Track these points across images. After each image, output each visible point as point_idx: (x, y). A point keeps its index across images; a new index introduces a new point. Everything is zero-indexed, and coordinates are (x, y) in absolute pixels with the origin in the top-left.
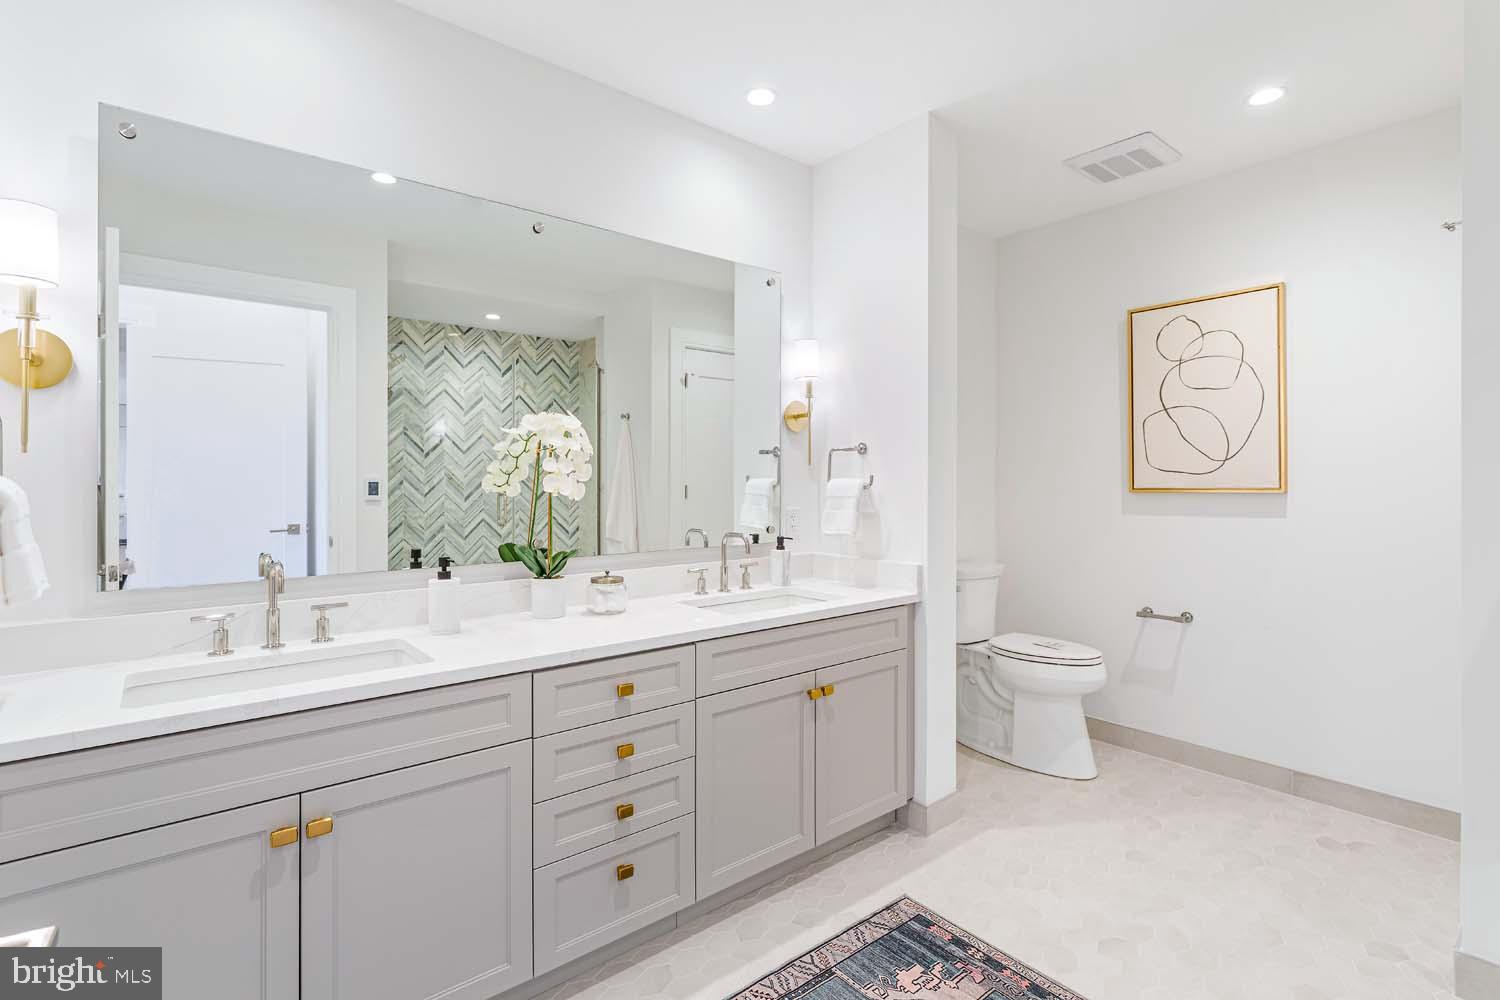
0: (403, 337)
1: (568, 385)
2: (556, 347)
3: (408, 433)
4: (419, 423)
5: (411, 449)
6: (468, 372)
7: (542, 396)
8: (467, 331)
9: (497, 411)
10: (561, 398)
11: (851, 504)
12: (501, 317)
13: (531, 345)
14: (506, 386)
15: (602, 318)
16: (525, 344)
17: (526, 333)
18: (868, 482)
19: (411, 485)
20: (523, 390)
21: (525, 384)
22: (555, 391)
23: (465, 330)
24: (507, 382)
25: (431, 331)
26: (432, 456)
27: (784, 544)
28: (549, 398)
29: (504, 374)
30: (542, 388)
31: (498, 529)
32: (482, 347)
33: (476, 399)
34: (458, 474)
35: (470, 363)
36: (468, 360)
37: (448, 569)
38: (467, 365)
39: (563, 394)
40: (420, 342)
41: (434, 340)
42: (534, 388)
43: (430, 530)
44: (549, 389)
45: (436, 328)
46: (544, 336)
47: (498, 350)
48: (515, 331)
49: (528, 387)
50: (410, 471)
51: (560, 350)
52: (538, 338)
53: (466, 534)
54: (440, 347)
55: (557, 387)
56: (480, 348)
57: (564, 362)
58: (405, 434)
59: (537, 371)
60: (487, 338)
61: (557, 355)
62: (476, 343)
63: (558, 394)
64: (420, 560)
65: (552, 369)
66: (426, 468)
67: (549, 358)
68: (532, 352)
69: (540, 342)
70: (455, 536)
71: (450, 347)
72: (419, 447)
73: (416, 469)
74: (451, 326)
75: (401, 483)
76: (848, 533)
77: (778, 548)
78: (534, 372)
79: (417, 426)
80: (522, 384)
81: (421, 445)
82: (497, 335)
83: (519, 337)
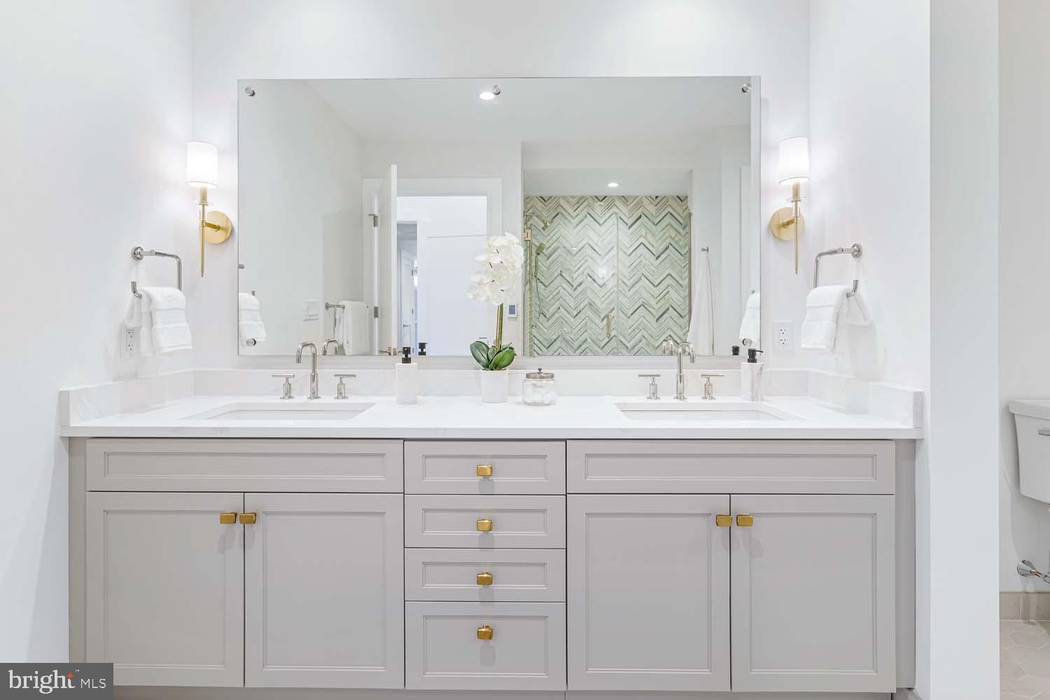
0: (560, 209)
1: (681, 231)
2: (671, 202)
3: (563, 274)
4: (570, 267)
5: (565, 286)
6: (604, 228)
7: (660, 242)
8: (603, 199)
9: (624, 255)
10: (676, 242)
11: (829, 314)
12: (619, 184)
13: (651, 203)
14: (632, 236)
15: (691, 171)
16: (646, 202)
17: (648, 194)
18: (852, 287)
19: (566, 310)
20: (645, 238)
21: (646, 234)
22: (671, 237)
23: (601, 199)
24: (632, 233)
25: (578, 203)
26: (580, 289)
27: (756, 357)
28: (665, 243)
29: (630, 228)
30: (659, 236)
31: (626, 344)
32: (614, 209)
33: (610, 248)
34: (597, 302)
35: (605, 222)
36: (604, 219)
37: (409, 356)
38: (603, 224)
39: (676, 239)
40: (571, 211)
41: (579, 209)
42: (654, 235)
43: (578, 341)
44: (667, 235)
45: (582, 200)
46: (661, 194)
47: (625, 210)
48: (637, 195)
49: (649, 237)
50: (564, 300)
51: (674, 205)
52: (657, 197)
53: (603, 345)
54: (585, 212)
55: (673, 234)
56: (612, 211)
57: (678, 214)
58: (561, 275)
59: (656, 223)
60: (618, 203)
61: (672, 208)
62: (609, 208)
63: (673, 239)
64: (424, 350)
65: (668, 220)
66: (575, 298)
67: (666, 211)
68: (652, 209)
69: (659, 199)
70: (594, 346)
71: (591, 212)
72: (571, 284)
73: (568, 298)
74: (591, 197)
75: (559, 309)
76: (823, 347)
77: (749, 361)
78: (654, 224)
79: (569, 269)
80: (643, 233)
81: (571, 282)
82: (624, 199)
83: (642, 198)
